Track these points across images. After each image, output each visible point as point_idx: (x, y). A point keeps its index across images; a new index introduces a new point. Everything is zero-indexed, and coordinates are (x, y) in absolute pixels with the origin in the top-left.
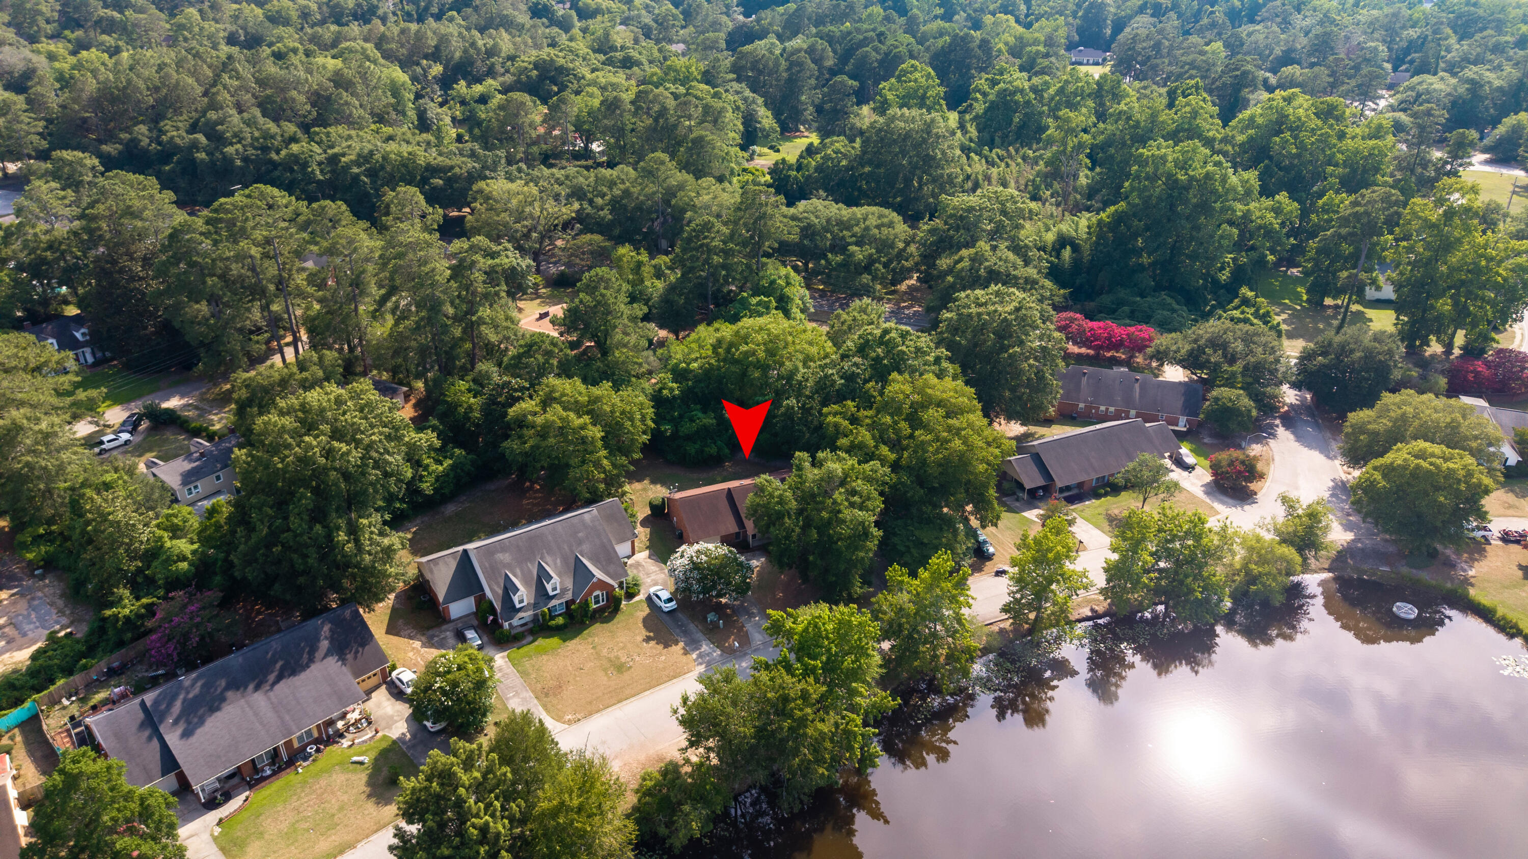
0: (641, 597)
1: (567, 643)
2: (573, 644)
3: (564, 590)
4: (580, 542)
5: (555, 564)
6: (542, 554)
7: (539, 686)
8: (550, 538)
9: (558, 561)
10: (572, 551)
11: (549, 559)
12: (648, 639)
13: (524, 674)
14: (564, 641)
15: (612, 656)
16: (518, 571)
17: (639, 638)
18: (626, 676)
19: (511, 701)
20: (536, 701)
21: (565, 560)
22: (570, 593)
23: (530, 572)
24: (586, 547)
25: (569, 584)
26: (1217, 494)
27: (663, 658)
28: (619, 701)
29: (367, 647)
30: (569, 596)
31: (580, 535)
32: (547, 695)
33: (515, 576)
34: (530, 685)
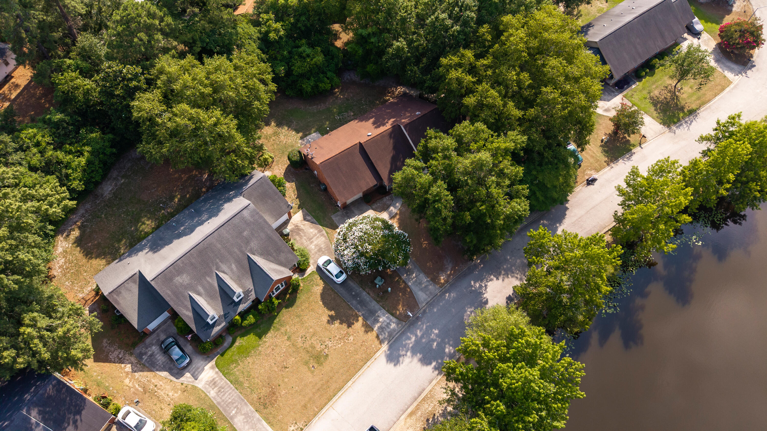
0: (311, 269)
1: (264, 339)
2: (269, 338)
3: (247, 293)
4: (248, 242)
5: (232, 270)
6: (217, 264)
7: (255, 396)
8: (219, 246)
9: (233, 266)
10: (243, 253)
11: (224, 267)
12: (332, 320)
13: (236, 383)
14: (260, 337)
15: (307, 345)
16: (200, 289)
17: (325, 318)
18: (327, 367)
19: (236, 420)
20: (257, 415)
21: (238, 262)
22: (253, 292)
23: (211, 285)
24: (254, 244)
25: (250, 285)
26: (724, 60)
27: (351, 338)
28: (329, 400)
29: (83, 412)
30: (253, 296)
31: (245, 233)
32: (265, 407)
33: (199, 294)
34: (246, 396)
